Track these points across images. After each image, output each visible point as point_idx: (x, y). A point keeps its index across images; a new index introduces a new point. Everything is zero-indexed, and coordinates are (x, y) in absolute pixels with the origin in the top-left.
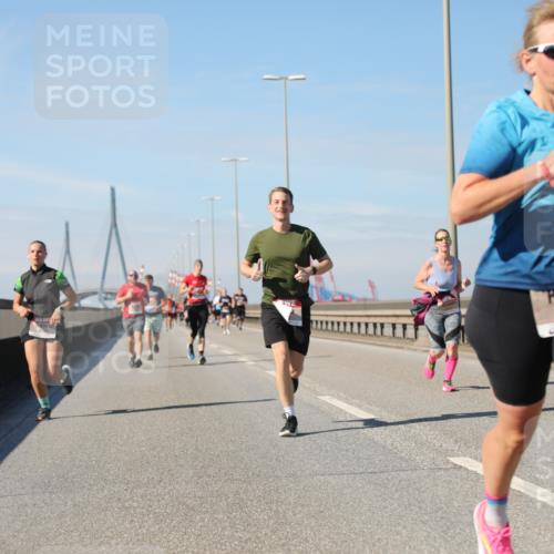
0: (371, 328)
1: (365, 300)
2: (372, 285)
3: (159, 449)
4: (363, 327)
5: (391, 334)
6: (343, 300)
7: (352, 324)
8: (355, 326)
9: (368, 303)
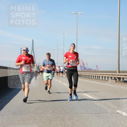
0: (96, 77)
1: (95, 70)
2: (97, 66)
3: (43, 105)
4: (94, 77)
5: (102, 79)
6: (89, 70)
7: (92, 76)
8: (93, 77)
9: (96, 71)
